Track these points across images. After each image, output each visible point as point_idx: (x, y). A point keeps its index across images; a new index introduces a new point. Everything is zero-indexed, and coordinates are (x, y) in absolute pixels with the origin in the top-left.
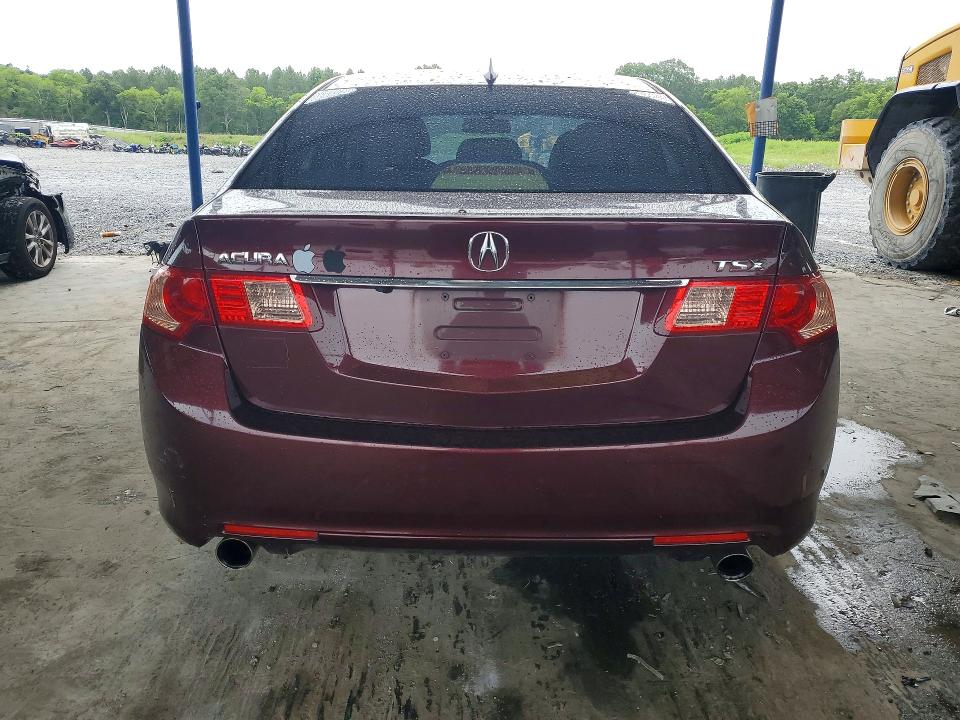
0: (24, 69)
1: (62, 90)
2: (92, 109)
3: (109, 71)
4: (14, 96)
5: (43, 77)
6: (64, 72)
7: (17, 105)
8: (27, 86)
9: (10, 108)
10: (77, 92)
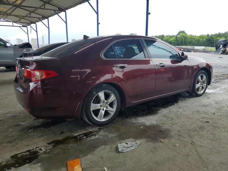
0: (194, 36)
1: (201, 39)
2: (207, 43)
3: (213, 34)
4: (191, 41)
5: (198, 37)
6: (202, 35)
7: (191, 43)
8: (194, 39)
9: (190, 44)
10: (204, 40)
